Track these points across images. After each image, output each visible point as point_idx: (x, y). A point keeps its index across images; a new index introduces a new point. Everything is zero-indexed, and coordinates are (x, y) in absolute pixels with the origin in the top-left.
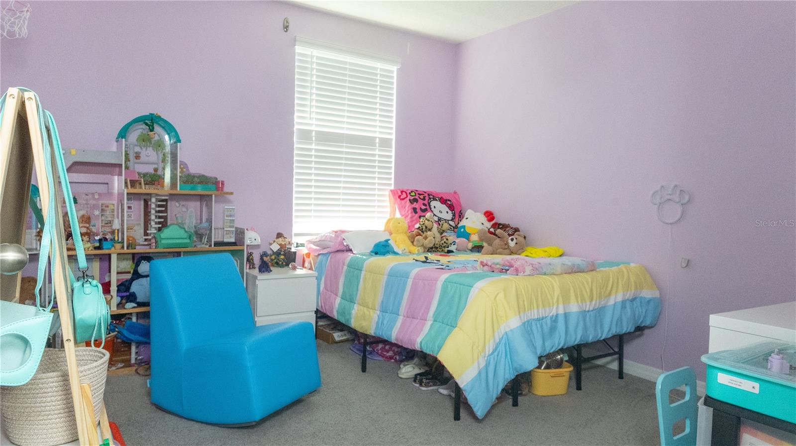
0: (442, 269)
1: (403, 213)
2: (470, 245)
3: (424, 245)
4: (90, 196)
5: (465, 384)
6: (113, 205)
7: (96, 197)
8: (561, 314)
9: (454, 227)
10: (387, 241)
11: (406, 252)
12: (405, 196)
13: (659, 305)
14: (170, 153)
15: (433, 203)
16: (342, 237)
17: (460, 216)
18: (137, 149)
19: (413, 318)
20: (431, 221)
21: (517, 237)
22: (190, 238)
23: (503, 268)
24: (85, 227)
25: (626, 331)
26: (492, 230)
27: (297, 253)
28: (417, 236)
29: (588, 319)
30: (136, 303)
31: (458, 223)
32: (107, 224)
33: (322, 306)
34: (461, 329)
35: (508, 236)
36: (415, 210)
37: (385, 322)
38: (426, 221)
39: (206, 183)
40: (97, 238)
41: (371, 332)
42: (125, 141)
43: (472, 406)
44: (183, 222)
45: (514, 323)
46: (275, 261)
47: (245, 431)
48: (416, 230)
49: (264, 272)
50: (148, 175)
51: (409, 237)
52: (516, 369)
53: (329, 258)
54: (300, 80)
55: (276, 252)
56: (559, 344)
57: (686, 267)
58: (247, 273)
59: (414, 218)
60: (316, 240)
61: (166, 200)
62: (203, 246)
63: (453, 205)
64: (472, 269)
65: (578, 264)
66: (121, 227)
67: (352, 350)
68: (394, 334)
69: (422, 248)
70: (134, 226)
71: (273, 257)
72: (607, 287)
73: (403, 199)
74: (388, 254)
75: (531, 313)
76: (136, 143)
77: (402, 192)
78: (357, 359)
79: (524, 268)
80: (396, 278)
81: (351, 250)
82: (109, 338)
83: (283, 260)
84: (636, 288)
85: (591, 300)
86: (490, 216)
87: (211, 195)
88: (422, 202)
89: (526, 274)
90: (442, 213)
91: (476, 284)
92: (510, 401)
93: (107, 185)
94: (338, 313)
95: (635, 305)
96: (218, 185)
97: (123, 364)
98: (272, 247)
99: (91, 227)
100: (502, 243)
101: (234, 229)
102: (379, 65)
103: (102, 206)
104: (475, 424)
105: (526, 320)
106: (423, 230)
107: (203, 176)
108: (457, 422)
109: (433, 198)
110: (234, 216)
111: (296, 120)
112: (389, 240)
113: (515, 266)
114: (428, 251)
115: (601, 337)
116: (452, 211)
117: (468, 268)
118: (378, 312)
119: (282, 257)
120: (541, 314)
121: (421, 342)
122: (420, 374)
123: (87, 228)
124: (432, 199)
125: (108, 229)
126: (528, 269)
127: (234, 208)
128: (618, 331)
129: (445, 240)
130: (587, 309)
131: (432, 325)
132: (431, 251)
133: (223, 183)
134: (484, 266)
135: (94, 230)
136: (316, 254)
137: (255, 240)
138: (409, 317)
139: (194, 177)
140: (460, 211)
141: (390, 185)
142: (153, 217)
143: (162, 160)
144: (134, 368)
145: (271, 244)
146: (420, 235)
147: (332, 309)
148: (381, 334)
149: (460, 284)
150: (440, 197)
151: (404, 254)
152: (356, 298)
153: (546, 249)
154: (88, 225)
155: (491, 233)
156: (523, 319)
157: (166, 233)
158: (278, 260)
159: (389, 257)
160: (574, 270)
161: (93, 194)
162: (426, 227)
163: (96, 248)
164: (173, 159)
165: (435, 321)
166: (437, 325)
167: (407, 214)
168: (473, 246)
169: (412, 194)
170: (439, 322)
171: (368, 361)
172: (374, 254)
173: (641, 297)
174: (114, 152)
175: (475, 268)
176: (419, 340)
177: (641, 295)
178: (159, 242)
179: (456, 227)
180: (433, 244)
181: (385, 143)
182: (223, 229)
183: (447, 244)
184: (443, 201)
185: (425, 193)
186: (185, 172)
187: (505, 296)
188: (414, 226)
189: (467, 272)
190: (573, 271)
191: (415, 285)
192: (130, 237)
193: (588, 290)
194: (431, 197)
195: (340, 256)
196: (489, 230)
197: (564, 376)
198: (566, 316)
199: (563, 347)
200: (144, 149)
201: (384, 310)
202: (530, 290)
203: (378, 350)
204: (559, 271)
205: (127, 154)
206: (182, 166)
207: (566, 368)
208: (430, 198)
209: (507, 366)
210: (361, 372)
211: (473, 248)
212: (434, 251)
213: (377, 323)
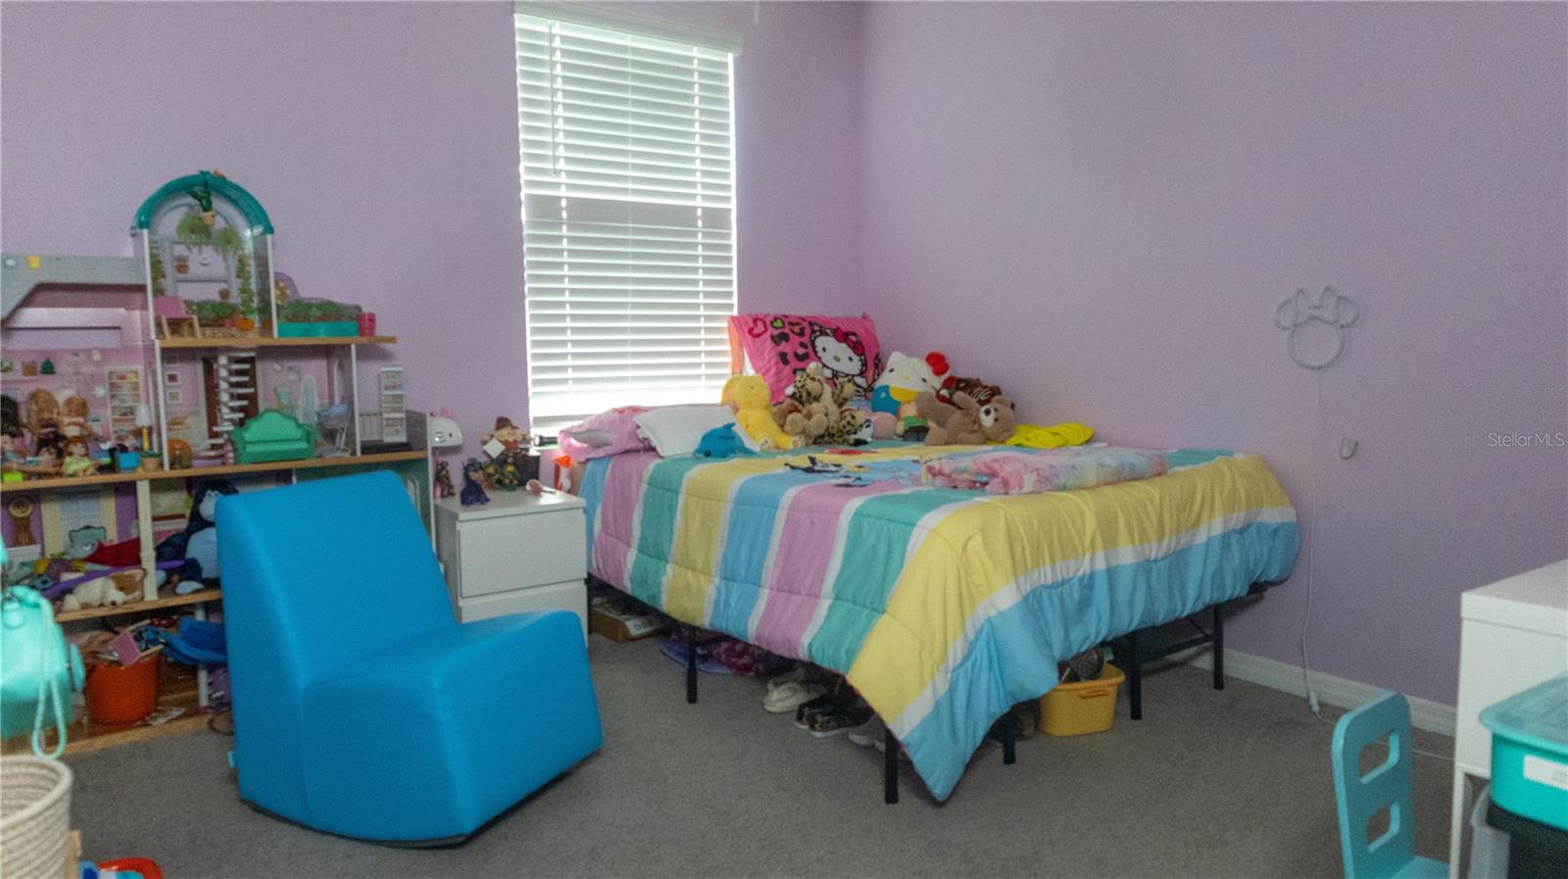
0: (847, 485)
1: (761, 365)
2: (901, 428)
3: (807, 431)
4: (83, 357)
5: (907, 731)
6: (136, 372)
7: (97, 357)
8: (1101, 571)
9: (865, 390)
10: (729, 427)
11: (769, 448)
12: (763, 329)
13: (1294, 538)
14: (252, 255)
15: (821, 342)
16: (633, 423)
17: (876, 366)
18: (180, 250)
19: (791, 592)
20: (819, 381)
21: (998, 405)
22: (308, 437)
23: (975, 479)
24: (75, 424)
25: (1232, 595)
26: (944, 392)
27: (542, 459)
28: (791, 412)
29: (1154, 579)
30: (200, 582)
31: (874, 380)
32: (125, 414)
33: (598, 569)
34: (894, 616)
35: (977, 405)
36: (783, 357)
37: (733, 601)
38: (808, 381)
39: (338, 319)
40: (106, 446)
41: (705, 620)
42: (150, 233)
43: (923, 776)
44: (294, 402)
45: (1005, 597)
46: (496, 477)
47: (444, 853)
48: (789, 401)
49: (472, 503)
50: (208, 307)
51: (774, 415)
52: (1011, 694)
53: (610, 467)
54: (528, 88)
55: (498, 458)
56: (1098, 633)
57: (1351, 456)
58: (436, 506)
59: (782, 376)
60: (579, 430)
61: (251, 361)
62: (338, 454)
63: (861, 344)
64: (909, 483)
65: (1132, 464)
66: (154, 420)
67: (665, 655)
68: (753, 625)
69: (803, 438)
70: (186, 418)
71: (491, 470)
72: (1192, 505)
73: (758, 335)
74: (733, 455)
75: (1039, 573)
76: (176, 237)
77: (755, 320)
78: (677, 673)
79: (1021, 479)
80: (752, 507)
81: (654, 449)
82: (148, 659)
83: (513, 473)
84: (1249, 505)
85: (1161, 537)
86: (937, 362)
87: (349, 346)
88: (799, 339)
89: (1025, 490)
90: (839, 360)
91: (924, 519)
92: (999, 752)
93: (118, 331)
94: (632, 583)
95: (1248, 542)
96: (365, 323)
97: (183, 710)
98: (487, 448)
99: (90, 423)
100: (967, 420)
101: (402, 415)
102: (695, 52)
103: (110, 378)
104: (929, 810)
105: (1029, 589)
106: (803, 399)
107: (330, 303)
108: (891, 806)
109: (821, 331)
110: (400, 386)
111: (524, 177)
112: (733, 425)
113: (1000, 476)
114: (815, 443)
115: (1182, 612)
116: (860, 355)
117: (901, 481)
118: (717, 580)
119: (510, 468)
120: (1059, 575)
121: (810, 645)
122: (810, 704)
123: (82, 426)
124: (818, 333)
125: (127, 427)
126: (1029, 481)
127: (400, 369)
128: (1216, 595)
129: (849, 418)
130: (1153, 557)
131: (831, 608)
132: (820, 443)
133: (372, 319)
134: (934, 475)
135: (97, 429)
136: (582, 460)
137: (451, 435)
138: (783, 591)
139: (310, 306)
140: (877, 355)
141: (730, 306)
142: (225, 397)
143: (238, 272)
144: (206, 719)
145: (485, 443)
146: (797, 410)
147: (620, 571)
148: (724, 626)
149: (889, 520)
150: (834, 327)
151: (766, 453)
152: (669, 550)
153: (1056, 429)
154: (81, 420)
155: (942, 399)
156: (1023, 590)
157: (255, 430)
158: (502, 474)
159: (735, 461)
160: (1125, 476)
161: (88, 352)
162: (809, 394)
163: (102, 469)
164: (260, 269)
165: (837, 598)
166: (844, 606)
167: (768, 366)
168: (907, 428)
169: (775, 324)
170: (847, 600)
171: (700, 677)
172: (702, 456)
173: (1260, 523)
174: (127, 259)
175: (916, 480)
176: (806, 639)
177: (1260, 519)
178: (241, 451)
179: (870, 389)
180: (825, 428)
181: (715, 219)
182: (381, 414)
183: (853, 426)
184: (841, 336)
185: (804, 320)
186: (288, 296)
187: (986, 544)
188: (782, 390)
189: (900, 492)
190: (1122, 477)
191: (792, 524)
192: (178, 441)
193: (1154, 520)
194: (816, 328)
195: (632, 463)
196: (938, 392)
197: (1106, 695)
198: (1111, 573)
199: (1106, 637)
200: (195, 250)
201: (729, 577)
202: (1036, 527)
203: (718, 653)
204: (1091, 478)
205: (156, 264)
206: (281, 284)
207: (1111, 677)
208: (814, 332)
209: (993, 685)
210: (687, 703)
211: (906, 432)
212: (826, 442)
213: (717, 603)
